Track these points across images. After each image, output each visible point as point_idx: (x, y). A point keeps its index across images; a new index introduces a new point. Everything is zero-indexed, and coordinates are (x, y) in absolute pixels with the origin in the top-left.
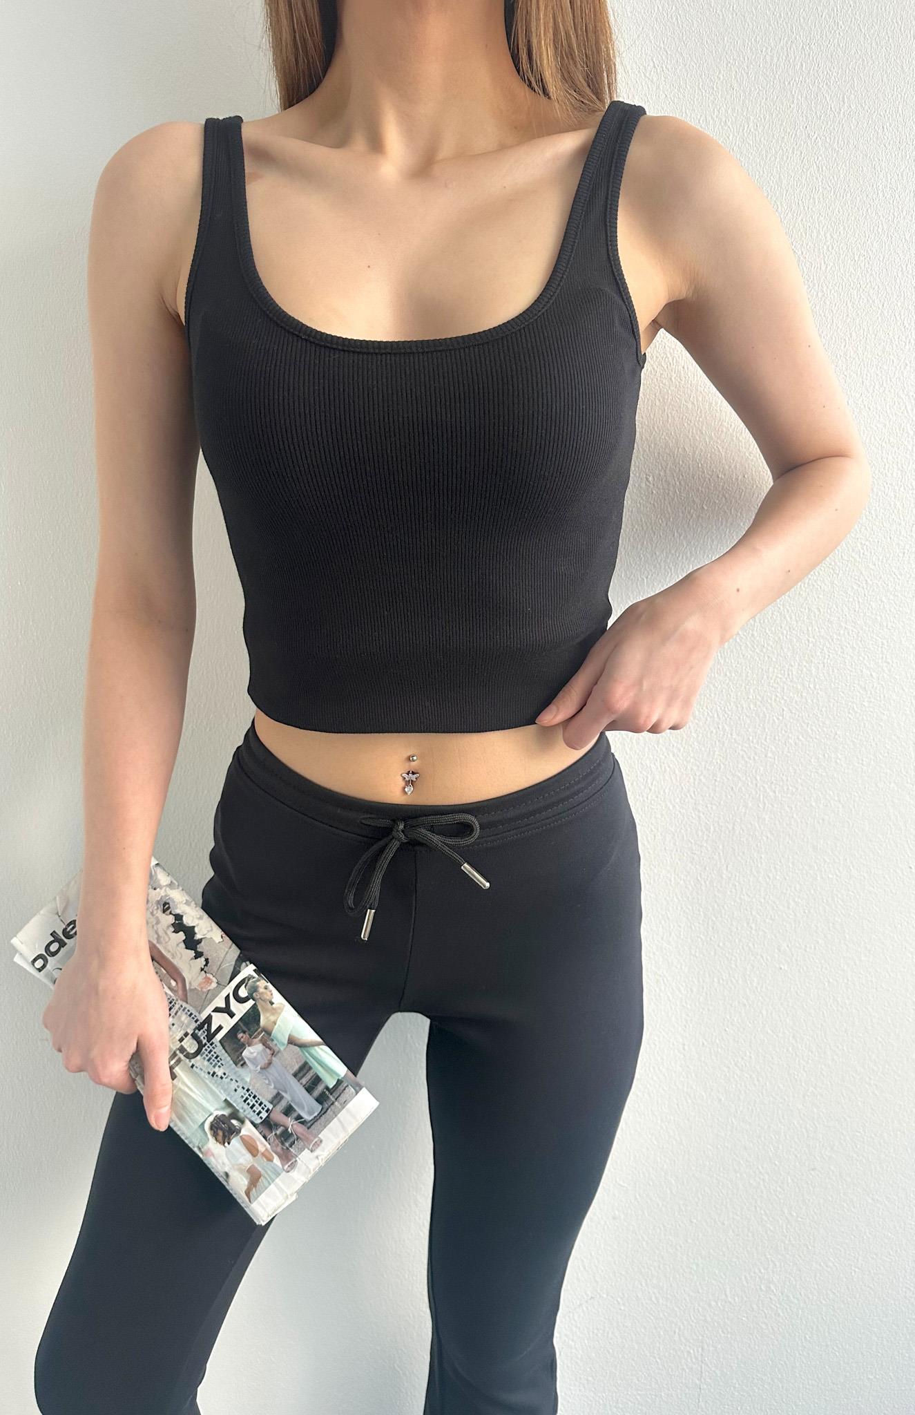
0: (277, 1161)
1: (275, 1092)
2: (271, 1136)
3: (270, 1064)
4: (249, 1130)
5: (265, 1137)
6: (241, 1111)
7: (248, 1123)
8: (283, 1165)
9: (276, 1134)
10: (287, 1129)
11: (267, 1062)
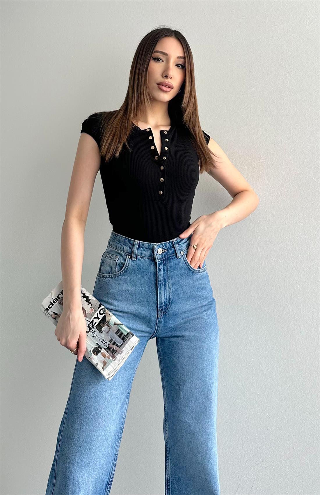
0: (111, 358)
1: (110, 339)
2: (109, 351)
3: (109, 331)
4: (103, 351)
5: (108, 352)
6: (101, 346)
7: (103, 349)
8: (113, 359)
9: (111, 351)
10: (114, 349)
11: (108, 330)
